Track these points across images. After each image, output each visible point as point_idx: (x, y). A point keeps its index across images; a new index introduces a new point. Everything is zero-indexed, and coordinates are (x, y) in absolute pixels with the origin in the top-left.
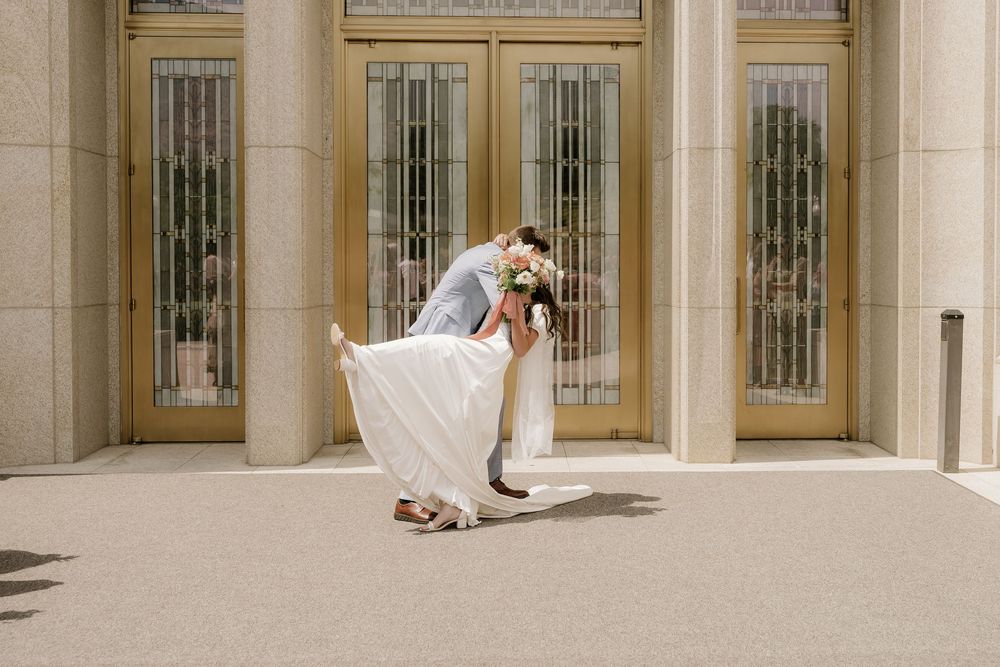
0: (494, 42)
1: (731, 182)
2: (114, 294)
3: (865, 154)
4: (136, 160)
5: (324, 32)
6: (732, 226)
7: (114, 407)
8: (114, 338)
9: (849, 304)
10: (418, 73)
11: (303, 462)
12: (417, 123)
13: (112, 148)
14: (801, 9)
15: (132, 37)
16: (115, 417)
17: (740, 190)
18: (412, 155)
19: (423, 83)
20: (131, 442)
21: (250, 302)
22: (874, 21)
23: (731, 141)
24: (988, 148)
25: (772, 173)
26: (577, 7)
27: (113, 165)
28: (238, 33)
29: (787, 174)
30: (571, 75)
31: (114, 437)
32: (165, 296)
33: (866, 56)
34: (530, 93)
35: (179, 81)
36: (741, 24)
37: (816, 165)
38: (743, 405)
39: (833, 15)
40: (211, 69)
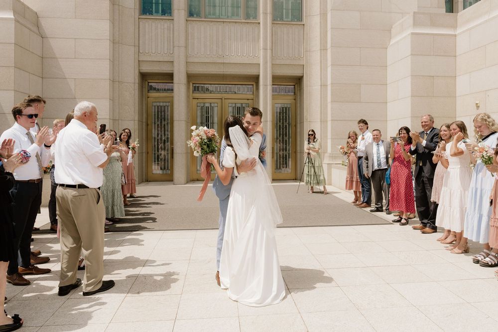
0: (223, 99)
1: (271, 128)
2: (144, 151)
3: (298, 122)
4: (149, 123)
5: (188, 97)
6: (271, 137)
7: (144, 174)
8: (144, 160)
9: (296, 152)
10: (207, 105)
11: (185, 184)
12: (207, 115)
13: (144, 120)
14: (286, 92)
15: (148, 97)
16: (144, 176)
17: (273, 129)
18: (206, 122)
19: (208, 107)
20: (148, 181)
21: (175, 152)
22: (300, 95)
23: (271, 120)
24: (321, 121)
25: (280, 126)
26: (240, 91)
27: (144, 124)
28: (173, 97)
29: (283, 126)
30: (239, 105)
31: (144, 180)
32: (155, 151)
33: (298, 102)
34: (231, 109)
35: (158, 107)
36: (273, 95)
37: (289, 125)
38: (274, 173)
39: (293, 94)
40: (165, 104)
